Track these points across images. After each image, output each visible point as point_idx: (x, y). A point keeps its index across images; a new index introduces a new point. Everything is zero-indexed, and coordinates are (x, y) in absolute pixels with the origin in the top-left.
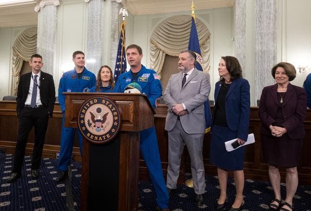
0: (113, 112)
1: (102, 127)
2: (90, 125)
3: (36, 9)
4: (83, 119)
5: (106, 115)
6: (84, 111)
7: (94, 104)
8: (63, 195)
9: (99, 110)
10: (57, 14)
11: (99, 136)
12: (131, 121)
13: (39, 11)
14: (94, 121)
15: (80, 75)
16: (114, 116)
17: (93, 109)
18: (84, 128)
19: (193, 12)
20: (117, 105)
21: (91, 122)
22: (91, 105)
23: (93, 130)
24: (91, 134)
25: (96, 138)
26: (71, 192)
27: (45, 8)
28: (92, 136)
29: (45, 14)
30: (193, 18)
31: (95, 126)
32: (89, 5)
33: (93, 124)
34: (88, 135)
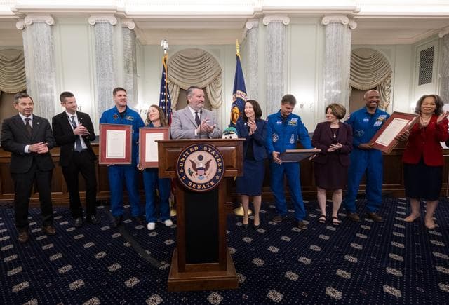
0: (216, 159)
1: (205, 174)
2: (191, 173)
3: (19, 26)
4: (183, 168)
5: (209, 162)
6: (183, 159)
7: (195, 151)
9: (201, 158)
11: (202, 185)
12: (234, 166)
13: (24, 29)
14: (196, 170)
15: (122, 115)
16: (217, 163)
17: (194, 157)
18: (184, 178)
21: (192, 170)
22: (190, 153)
23: (195, 179)
24: (193, 183)
25: (199, 186)
28: (194, 185)
31: (197, 174)
32: (95, 28)
33: (195, 173)
34: (190, 184)
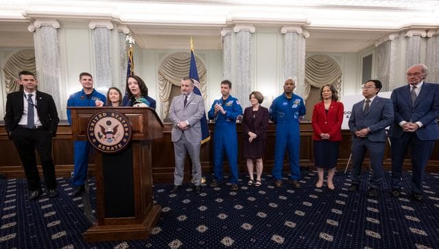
0: (123, 124)
1: (113, 138)
2: (100, 137)
3: (30, 29)
4: (93, 132)
5: (117, 127)
6: (92, 124)
7: (103, 117)
9: (109, 123)
10: (58, 36)
11: (110, 147)
12: (141, 131)
13: (35, 31)
14: (105, 134)
15: (89, 96)
16: (124, 128)
17: (103, 122)
19: (192, 46)
20: (127, 118)
21: (101, 134)
22: (99, 119)
23: (104, 141)
24: (102, 145)
25: (108, 148)
27: (42, 29)
29: (43, 36)
30: (192, 52)
31: (106, 138)
32: (95, 32)
33: (104, 136)
34: (100, 146)
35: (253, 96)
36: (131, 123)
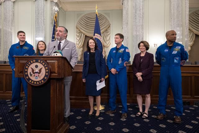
0: (45, 67)
1: (39, 76)
2: (31, 75)
4: (27, 72)
5: (41, 69)
6: (27, 67)
7: (34, 62)
8: (18, 120)
9: (37, 66)
10: (13, 6)
11: (37, 82)
12: (56, 72)
13: (1, 4)
14: (34, 73)
16: (46, 70)
17: (33, 66)
18: (27, 77)
19: (97, 11)
20: (48, 63)
21: (32, 73)
22: (31, 64)
23: (33, 78)
24: (32, 81)
25: (35, 83)
26: (23, 118)
27: (5, 3)
28: (33, 82)
29: (5, 7)
30: (96, 14)
31: (34, 76)
33: (33, 75)
34: (30, 81)
35: (142, 44)
36: (50, 67)
